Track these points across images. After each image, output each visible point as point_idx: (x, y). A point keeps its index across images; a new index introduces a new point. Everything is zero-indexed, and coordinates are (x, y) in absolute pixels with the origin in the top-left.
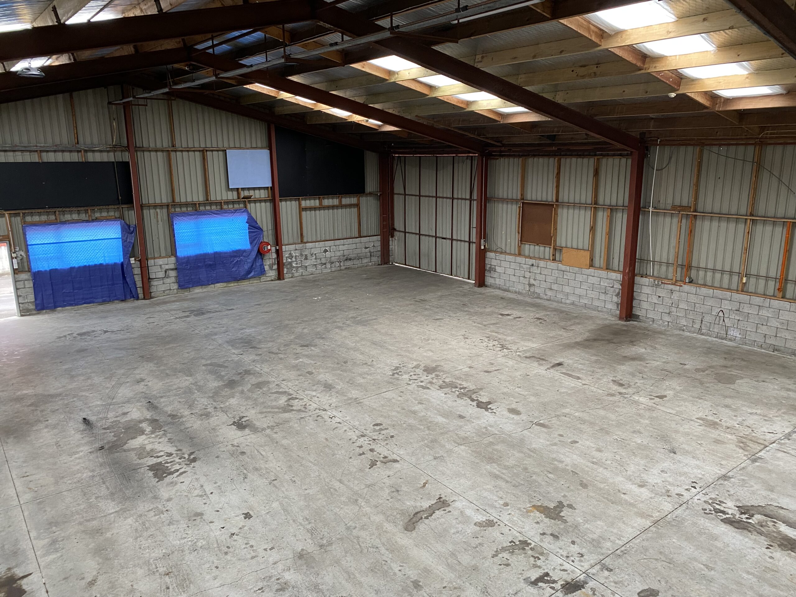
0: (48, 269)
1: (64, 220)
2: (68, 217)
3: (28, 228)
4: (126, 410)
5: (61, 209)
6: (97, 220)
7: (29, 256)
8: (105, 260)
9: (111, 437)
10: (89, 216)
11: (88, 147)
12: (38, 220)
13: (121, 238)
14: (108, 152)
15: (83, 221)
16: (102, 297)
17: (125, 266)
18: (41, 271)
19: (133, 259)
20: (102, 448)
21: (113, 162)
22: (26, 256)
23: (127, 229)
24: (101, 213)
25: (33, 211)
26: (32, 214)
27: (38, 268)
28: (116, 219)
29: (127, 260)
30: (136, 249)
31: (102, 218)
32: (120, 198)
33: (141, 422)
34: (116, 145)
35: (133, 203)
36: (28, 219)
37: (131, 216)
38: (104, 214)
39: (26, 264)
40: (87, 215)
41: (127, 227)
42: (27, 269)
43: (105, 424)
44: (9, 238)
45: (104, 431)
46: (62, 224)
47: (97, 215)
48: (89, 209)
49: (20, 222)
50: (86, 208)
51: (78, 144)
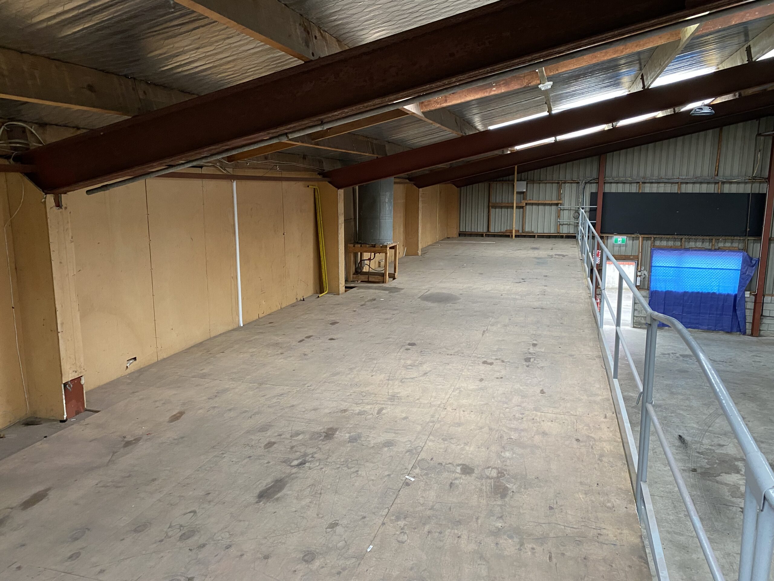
0: (664, 291)
1: (688, 247)
2: (692, 244)
3: (655, 251)
4: (722, 443)
5: (687, 237)
6: (719, 249)
7: (651, 275)
8: (719, 290)
9: (704, 463)
10: (712, 245)
11: (726, 179)
12: (665, 245)
13: (741, 270)
14: (746, 183)
15: (706, 250)
16: (708, 325)
17: (738, 299)
18: (658, 291)
19: (749, 292)
20: (694, 470)
21: (749, 194)
22: (649, 275)
23: (748, 262)
24: (725, 243)
25: (663, 236)
26: (661, 239)
27: (656, 287)
28: (739, 250)
29: (742, 293)
30: (754, 283)
31: (724, 248)
32: (748, 230)
33: (737, 459)
34: (755, 177)
35: (761, 236)
36: (658, 243)
37: (756, 249)
38: (728, 245)
39: (646, 283)
40: (711, 244)
41: (749, 260)
42: (646, 288)
43: (700, 449)
44: (638, 258)
45: (698, 455)
46: (686, 250)
47: (721, 245)
48: (714, 238)
49: (650, 245)
50: (711, 237)
51: (717, 175)
